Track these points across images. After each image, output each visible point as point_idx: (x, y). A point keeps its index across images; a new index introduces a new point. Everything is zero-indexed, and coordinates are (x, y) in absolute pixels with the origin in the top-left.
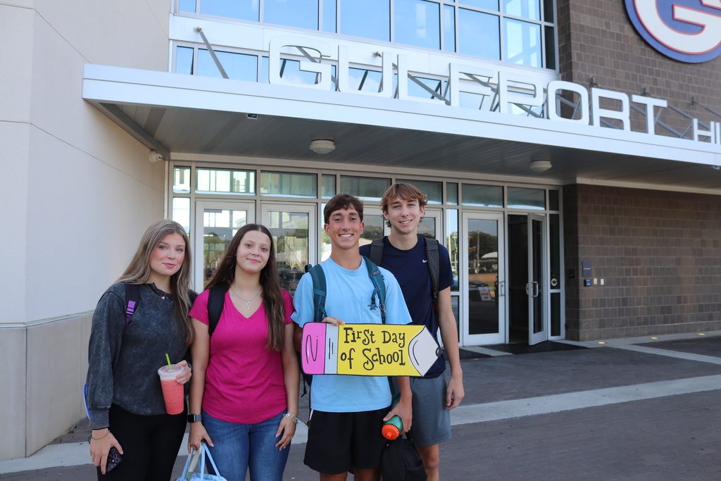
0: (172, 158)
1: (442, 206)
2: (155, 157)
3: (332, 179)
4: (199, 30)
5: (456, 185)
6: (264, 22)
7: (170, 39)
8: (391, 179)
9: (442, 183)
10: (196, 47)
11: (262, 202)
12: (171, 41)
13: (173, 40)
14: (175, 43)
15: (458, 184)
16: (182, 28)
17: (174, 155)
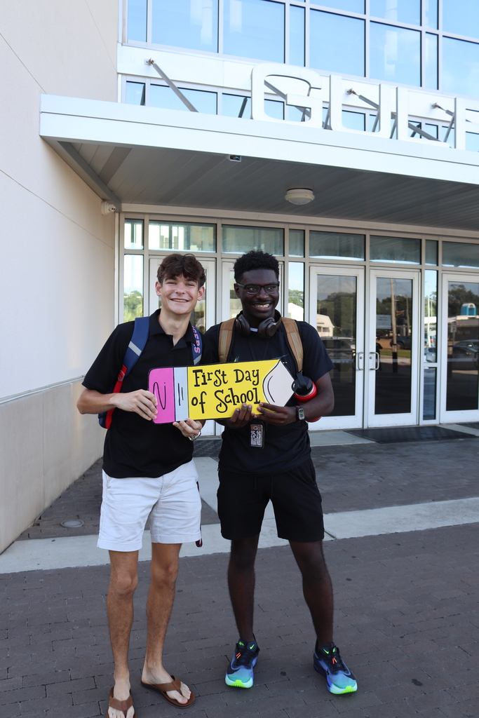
0: (123, 210)
1: (420, 267)
2: (107, 208)
3: (299, 235)
4: (151, 62)
5: (435, 243)
6: (224, 53)
7: (118, 73)
8: (365, 235)
9: (421, 240)
10: (148, 82)
11: (223, 260)
12: (120, 76)
13: (122, 74)
14: (124, 77)
15: (437, 242)
16: (132, 60)
17: (126, 207)
